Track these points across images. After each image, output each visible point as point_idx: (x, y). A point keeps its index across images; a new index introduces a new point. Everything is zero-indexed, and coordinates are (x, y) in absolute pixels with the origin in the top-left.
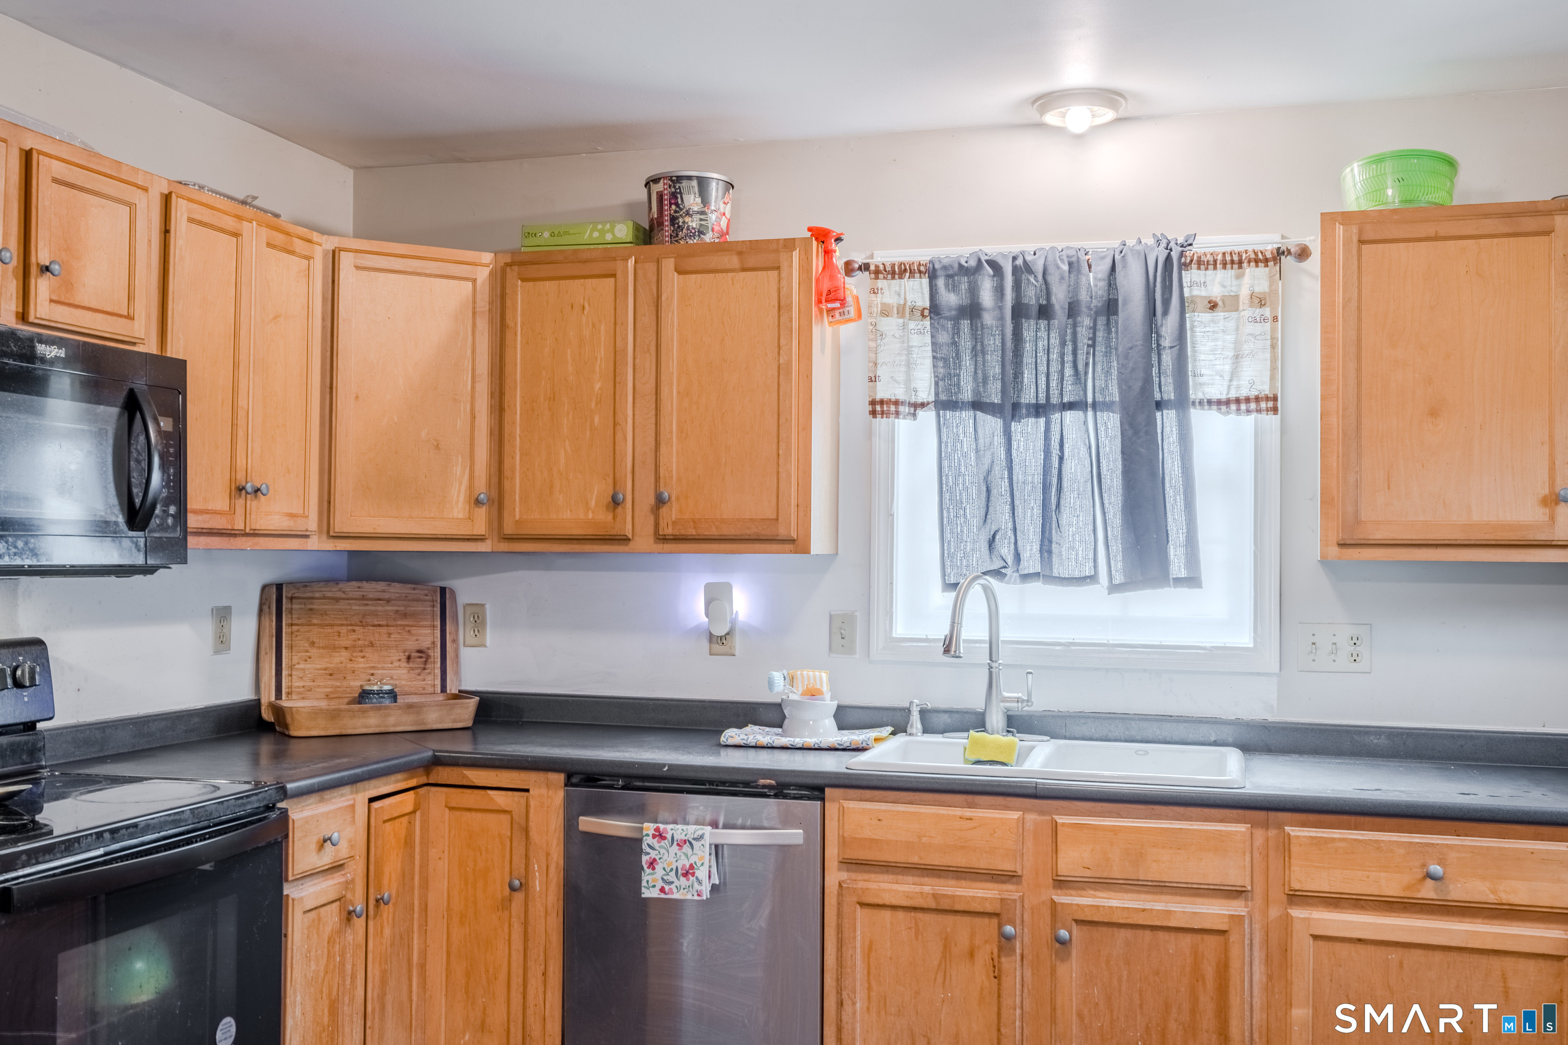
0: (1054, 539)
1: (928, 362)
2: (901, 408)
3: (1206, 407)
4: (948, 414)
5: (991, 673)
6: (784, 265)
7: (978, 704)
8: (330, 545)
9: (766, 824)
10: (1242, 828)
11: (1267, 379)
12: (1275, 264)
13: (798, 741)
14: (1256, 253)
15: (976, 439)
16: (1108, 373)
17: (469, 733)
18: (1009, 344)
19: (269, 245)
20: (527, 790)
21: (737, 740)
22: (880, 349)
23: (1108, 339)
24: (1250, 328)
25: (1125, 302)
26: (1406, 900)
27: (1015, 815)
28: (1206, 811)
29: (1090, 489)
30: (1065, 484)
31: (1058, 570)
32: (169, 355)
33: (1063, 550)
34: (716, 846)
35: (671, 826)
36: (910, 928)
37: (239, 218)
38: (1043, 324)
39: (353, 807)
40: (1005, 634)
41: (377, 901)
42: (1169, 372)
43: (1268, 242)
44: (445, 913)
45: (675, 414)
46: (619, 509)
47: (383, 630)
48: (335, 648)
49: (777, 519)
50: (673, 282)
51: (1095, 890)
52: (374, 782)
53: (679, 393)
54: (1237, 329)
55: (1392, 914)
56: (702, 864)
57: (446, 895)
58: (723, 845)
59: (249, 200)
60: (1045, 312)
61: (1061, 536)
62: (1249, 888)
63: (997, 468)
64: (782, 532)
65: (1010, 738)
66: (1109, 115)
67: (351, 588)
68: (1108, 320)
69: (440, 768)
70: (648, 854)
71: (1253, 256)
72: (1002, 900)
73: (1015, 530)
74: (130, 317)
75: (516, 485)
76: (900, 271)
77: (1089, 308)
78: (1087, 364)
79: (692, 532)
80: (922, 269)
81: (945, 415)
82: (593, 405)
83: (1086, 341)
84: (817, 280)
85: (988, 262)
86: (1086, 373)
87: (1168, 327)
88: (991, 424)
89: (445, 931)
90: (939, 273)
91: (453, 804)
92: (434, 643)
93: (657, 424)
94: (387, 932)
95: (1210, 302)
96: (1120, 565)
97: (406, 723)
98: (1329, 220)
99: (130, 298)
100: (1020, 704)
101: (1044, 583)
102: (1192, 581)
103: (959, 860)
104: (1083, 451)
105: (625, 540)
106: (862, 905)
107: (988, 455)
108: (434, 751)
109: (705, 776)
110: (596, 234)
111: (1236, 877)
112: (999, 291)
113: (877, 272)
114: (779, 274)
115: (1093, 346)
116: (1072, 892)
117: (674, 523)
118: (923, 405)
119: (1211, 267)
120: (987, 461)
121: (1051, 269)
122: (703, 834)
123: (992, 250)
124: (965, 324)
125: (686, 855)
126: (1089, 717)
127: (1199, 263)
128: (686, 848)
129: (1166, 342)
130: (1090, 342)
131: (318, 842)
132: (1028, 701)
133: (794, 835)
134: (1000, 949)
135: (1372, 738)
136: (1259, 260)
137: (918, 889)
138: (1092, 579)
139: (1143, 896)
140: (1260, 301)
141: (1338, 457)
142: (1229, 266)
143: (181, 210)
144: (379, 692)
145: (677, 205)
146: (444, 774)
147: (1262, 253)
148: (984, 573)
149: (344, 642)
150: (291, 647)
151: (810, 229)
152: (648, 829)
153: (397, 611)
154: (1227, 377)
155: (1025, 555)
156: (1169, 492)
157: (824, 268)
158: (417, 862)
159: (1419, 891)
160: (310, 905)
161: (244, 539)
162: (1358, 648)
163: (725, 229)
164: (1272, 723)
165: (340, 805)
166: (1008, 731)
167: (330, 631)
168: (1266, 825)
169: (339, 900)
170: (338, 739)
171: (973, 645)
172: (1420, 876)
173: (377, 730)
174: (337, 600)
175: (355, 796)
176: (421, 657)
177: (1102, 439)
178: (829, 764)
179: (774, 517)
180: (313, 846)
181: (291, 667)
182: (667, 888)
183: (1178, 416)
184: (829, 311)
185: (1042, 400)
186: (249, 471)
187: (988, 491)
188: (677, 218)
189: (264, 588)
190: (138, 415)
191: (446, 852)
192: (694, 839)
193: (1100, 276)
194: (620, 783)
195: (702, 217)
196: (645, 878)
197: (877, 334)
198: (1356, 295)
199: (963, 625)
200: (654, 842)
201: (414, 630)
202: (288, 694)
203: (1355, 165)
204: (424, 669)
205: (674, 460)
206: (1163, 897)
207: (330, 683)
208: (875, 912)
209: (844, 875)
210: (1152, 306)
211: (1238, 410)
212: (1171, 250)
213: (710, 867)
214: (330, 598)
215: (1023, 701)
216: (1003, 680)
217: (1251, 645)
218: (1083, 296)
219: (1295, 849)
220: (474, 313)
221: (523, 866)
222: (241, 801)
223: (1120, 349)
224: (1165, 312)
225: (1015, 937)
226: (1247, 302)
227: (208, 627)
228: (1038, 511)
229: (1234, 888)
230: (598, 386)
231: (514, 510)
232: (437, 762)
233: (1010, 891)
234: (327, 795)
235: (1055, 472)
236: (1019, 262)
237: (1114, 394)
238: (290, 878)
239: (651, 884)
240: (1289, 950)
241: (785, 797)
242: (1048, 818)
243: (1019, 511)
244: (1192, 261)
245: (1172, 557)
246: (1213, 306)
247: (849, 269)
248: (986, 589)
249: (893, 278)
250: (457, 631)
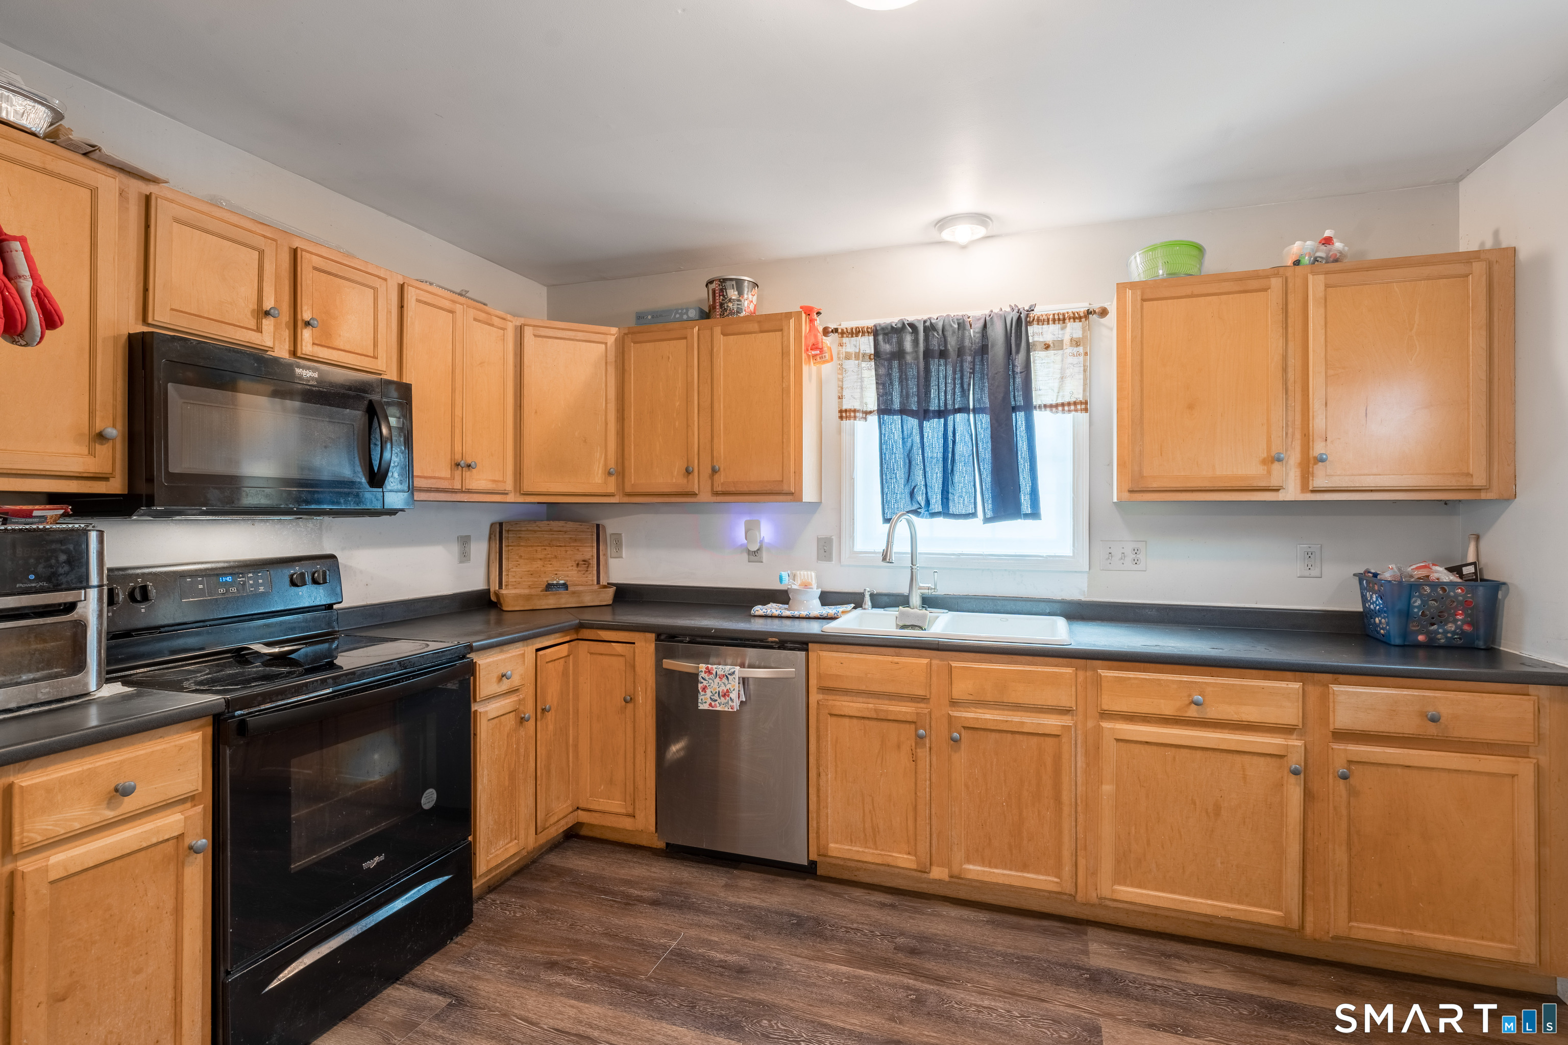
0: (950, 491)
1: (874, 386)
2: (857, 414)
3: (1043, 409)
4: (886, 417)
5: (912, 572)
6: (785, 328)
7: (904, 590)
8: (521, 499)
9: (773, 665)
10: (1069, 670)
11: (1081, 391)
12: (1086, 320)
13: (796, 613)
14: (1074, 314)
15: (903, 432)
16: (982, 390)
17: (610, 607)
18: (922, 373)
19: (475, 319)
20: (634, 643)
21: (761, 613)
22: (844, 379)
23: (982, 370)
24: (1070, 360)
25: (993, 346)
26: (1177, 718)
27: (925, 661)
28: (1047, 659)
29: (971, 460)
30: (957, 457)
31: (952, 510)
32: (404, 381)
33: (956, 497)
34: (744, 679)
35: (715, 666)
36: (861, 730)
37: (454, 302)
38: (942, 361)
39: (523, 655)
40: (920, 549)
41: (543, 710)
42: (1020, 387)
43: (1081, 307)
44: (589, 715)
45: (722, 419)
46: (691, 476)
47: (563, 549)
48: (534, 559)
49: (782, 481)
50: (721, 341)
51: (976, 708)
52: (539, 639)
53: (724, 407)
54: (1062, 361)
55: (1168, 726)
56: (734, 690)
57: (589, 704)
58: (748, 678)
59: (464, 293)
60: (943, 354)
61: (954, 489)
62: (1075, 708)
63: (915, 448)
64: (785, 488)
65: (924, 611)
66: (981, 231)
67: (544, 525)
68: (982, 357)
69: (584, 630)
70: (702, 683)
71: (1072, 315)
72: (917, 714)
73: (926, 485)
74: (375, 357)
75: (631, 463)
76: (856, 332)
77: (970, 350)
78: (969, 384)
79: (732, 489)
80: (869, 330)
81: (883, 418)
82: (675, 415)
83: (969, 370)
84: (806, 337)
85: (908, 324)
86: (969, 390)
87: (1020, 360)
88: (913, 422)
89: (589, 725)
90: (880, 332)
91: (592, 651)
92: (592, 556)
93: (712, 425)
94: (551, 727)
95: (1045, 345)
96: (990, 506)
97: (571, 602)
98: (1122, 288)
99: (375, 345)
100: (930, 591)
101: (944, 518)
102: (1035, 514)
103: (891, 688)
104: (968, 438)
105: (694, 495)
106: (831, 715)
107: (910, 440)
108: (580, 620)
109: (736, 635)
110: (678, 316)
111: (1065, 698)
112: (916, 342)
113: (842, 333)
114: (782, 334)
115: (973, 373)
116: (962, 709)
117: (722, 484)
118: (871, 412)
119: (1046, 323)
120: (909, 444)
121: (947, 327)
122: (735, 671)
123: (911, 318)
124: (895, 363)
125: (724, 684)
126: (972, 598)
127: (1039, 321)
128: (724, 680)
129: (1018, 370)
130: (971, 371)
131: (498, 677)
132: (934, 589)
133: (788, 671)
134: (916, 744)
135: (1147, 611)
136: (1076, 317)
137: (865, 705)
138: (973, 515)
139: (1006, 712)
140: (1076, 343)
141: (1129, 436)
142: (1057, 322)
143: (411, 295)
144: (557, 585)
145: (723, 296)
146: (587, 634)
147: (1077, 313)
148: (908, 512)
149: (539, 556)
150: (508, 559)
151: (801, 308)
152: (702, 667)
153: (571, 538)
154: (1056, 390)
155: (933, 501)
156: (1021, 461)
157: (810, 330)
158: (571, 685)
159: (1186, 712)
160: (491, 716)
161: (463, 495)
162: (1138, 556)
163: (752, 310)
164: (1084, 601)
165: (514, 654)
166: (923, 607)
167: (531, 549)
168: (1085, 669)
169: (515, 711)
170: (531, 612)
171: (901, 555)
172: (1187, 702)
173: (555, 607)
174: (535, 531)
175: (526, 648)
176: (585, 564)
177: (979, 429)
178: (814, 628)
179: (781, 479)
180: (495, 680)
181: (508, 570)
182: (713, 703)
183: (1026, 415)
184: (814, 356)
185: (942, 408)
186: (464, 454)
187: (910, 462)
188: (724, 304)
189: (492, 525)
190: (376, 420)
191: (589, 679)
192: (729, 674)
193: (977, 330)
194: (687, 639)
195: (738, 303)
196: (700, 698)
197: (841, 369)
198: (1140, 333)
199: (894, 543)
200: (706, 676)
201: (581, 549)
202: (506, 586)
203: (1137, 254)
204: (587, 571)
205: (722, 447)
206: (1019, 713)
207: (531, 579)
208: (839, 719)
209: (821, 697)
210: (1009, 348)
211: (1063, 410)
212: (1021, 313)
213: (739, 691)
214: (531, 531)
215: (932, 589)
216: (919, 576)
217: (1071, 555)
218: (967, 343)
219: (1104, 684)
220: (606, 363)
221: (632, 688)
222: (437, 655)
223: (990, 375)
224: (1018, 352)
225: (926, 736)
226: (1068, 343)
227: (455, 548)
228: (940, 475)
229: (1065, 708)
230: (677, 404)
231: (631, 477)
232: (581, 626)
233: (923, 708)
234: (505, 648)
235: (950, 450)
236: (928, 324)
237: (987, 402)
238: (478, 700)
239: (704, 701)
240: (1100, 748)
241: (785, 648)
242: (946, 663)
243: (929, 474)
244: (1034, 320)
245: (1022, 501)
246: (1047, 347)
247: (826, 332)
248: (909, 522)
249: (852, 337)
250: (606, 549)
